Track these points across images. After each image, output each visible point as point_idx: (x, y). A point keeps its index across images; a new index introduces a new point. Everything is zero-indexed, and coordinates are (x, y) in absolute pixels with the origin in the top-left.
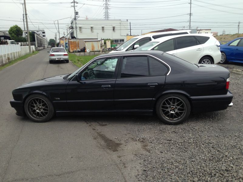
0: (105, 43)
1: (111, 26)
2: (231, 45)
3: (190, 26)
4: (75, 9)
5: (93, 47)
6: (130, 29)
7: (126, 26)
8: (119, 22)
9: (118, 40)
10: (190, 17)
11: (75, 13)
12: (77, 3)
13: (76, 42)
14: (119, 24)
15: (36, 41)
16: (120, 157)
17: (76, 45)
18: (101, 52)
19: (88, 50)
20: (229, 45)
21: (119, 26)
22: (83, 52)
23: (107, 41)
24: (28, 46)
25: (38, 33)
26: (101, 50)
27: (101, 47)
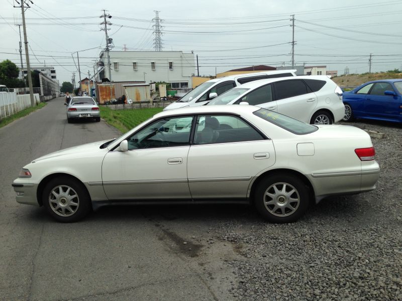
0: (157, 89)
1: (166, 62)
2: (358, 92)
3: (293, 61)
4: (106, 33)
5: (138, 95)
6: (198, 67)
7: (190, 62)
8: (179, 55)
9: (178, 84)
10: (293, 47)
11: (107, 40)
12: (110, 24)
13: (109, 88)
14: (180, 59)
15: (41, 85)
16: (202, 264)
17: (110, 92)
18: (151, 104)
19: (129, 101)
20: (356, 92)
21: (180, 62)
22: (121, 103)
23: (160, 86)
24: (29, 95)
25: (43, 72)
26: (151, 100)
27: (152, 94)
